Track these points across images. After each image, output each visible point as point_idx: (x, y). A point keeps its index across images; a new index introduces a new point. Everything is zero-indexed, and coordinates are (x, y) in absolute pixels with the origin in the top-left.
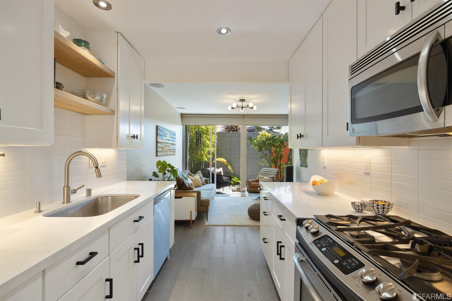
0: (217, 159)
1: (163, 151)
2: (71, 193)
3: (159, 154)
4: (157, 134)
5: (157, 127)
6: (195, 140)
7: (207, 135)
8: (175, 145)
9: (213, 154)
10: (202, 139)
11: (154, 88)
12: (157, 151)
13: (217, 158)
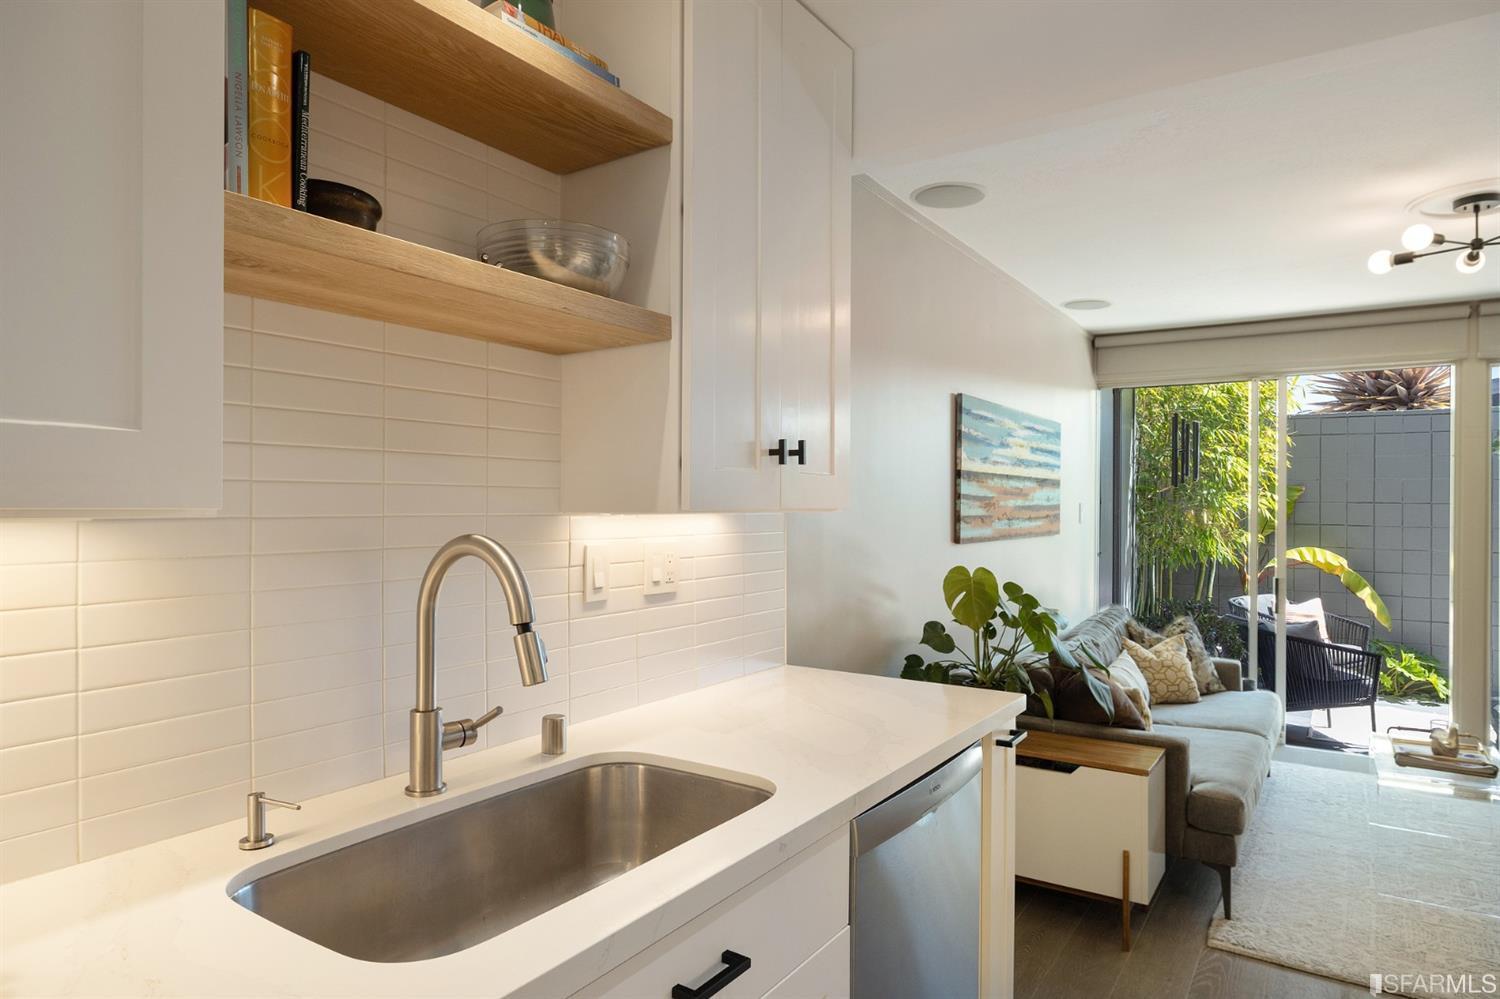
0: (1293, 554)
1: (991, 517)
2: (444, 743)
3: (965, 533)
4: (957, 437)
5: (957, 404)
6: (1164, 460)
7: (1231, 428)
8: (1056, 484)
9: (1265, 525)
10: (1201, 452)
11: (930, 209)
12: (957, 518)
13: (1290, 546)
